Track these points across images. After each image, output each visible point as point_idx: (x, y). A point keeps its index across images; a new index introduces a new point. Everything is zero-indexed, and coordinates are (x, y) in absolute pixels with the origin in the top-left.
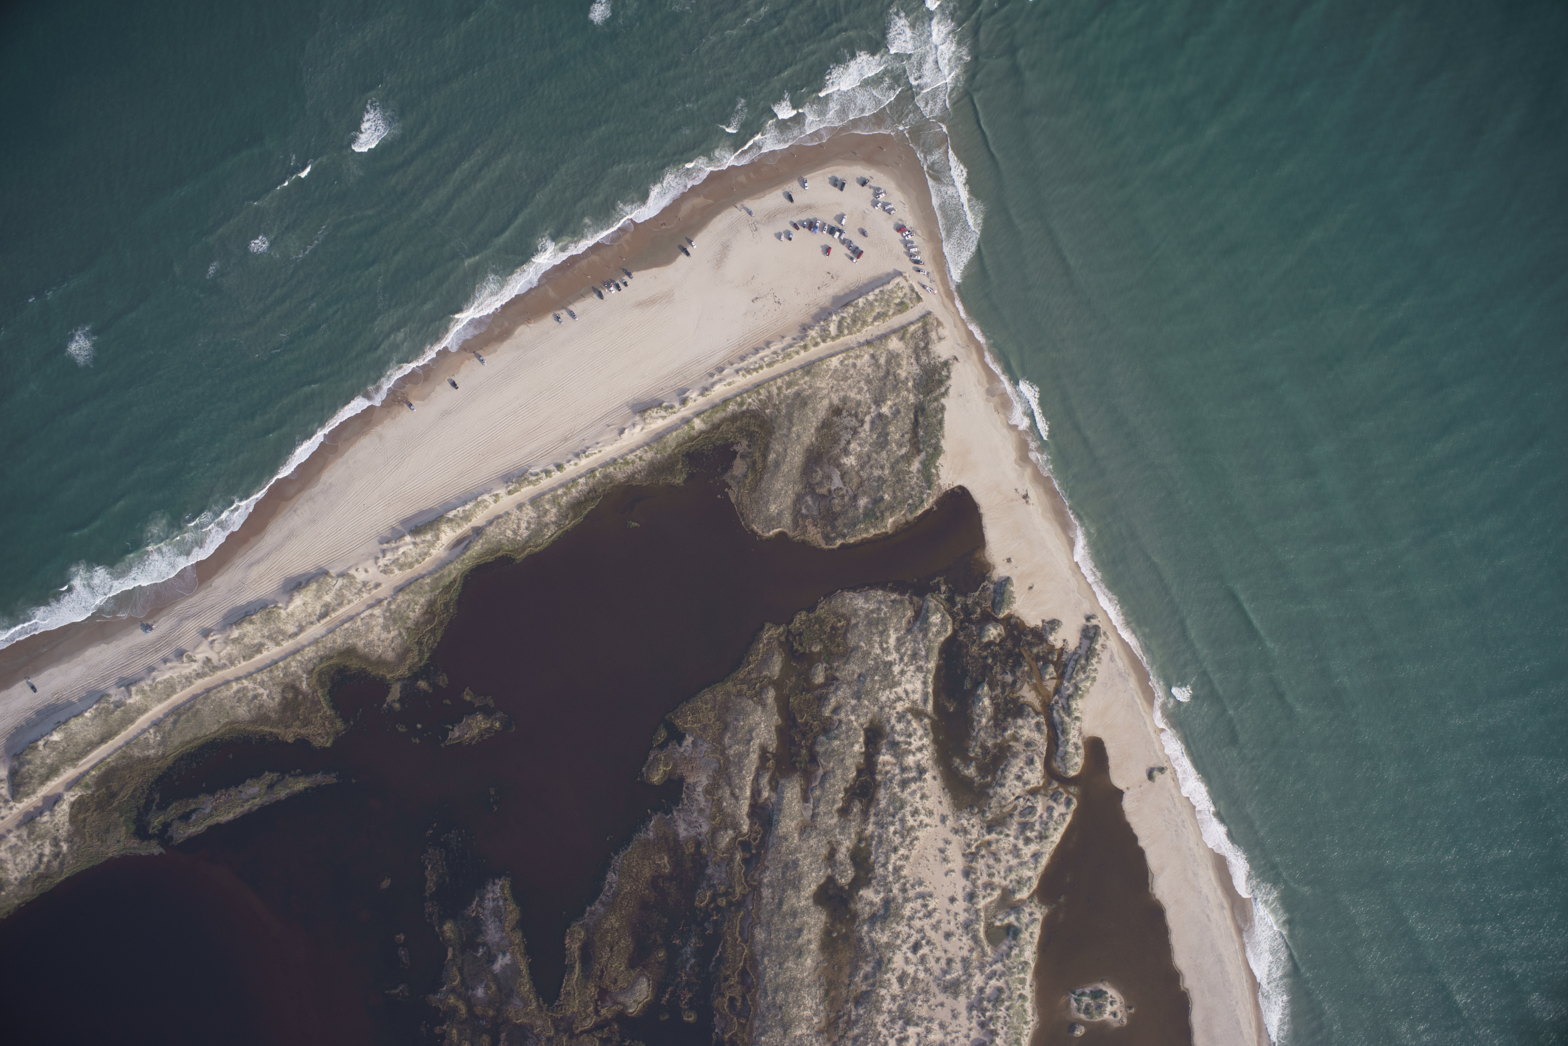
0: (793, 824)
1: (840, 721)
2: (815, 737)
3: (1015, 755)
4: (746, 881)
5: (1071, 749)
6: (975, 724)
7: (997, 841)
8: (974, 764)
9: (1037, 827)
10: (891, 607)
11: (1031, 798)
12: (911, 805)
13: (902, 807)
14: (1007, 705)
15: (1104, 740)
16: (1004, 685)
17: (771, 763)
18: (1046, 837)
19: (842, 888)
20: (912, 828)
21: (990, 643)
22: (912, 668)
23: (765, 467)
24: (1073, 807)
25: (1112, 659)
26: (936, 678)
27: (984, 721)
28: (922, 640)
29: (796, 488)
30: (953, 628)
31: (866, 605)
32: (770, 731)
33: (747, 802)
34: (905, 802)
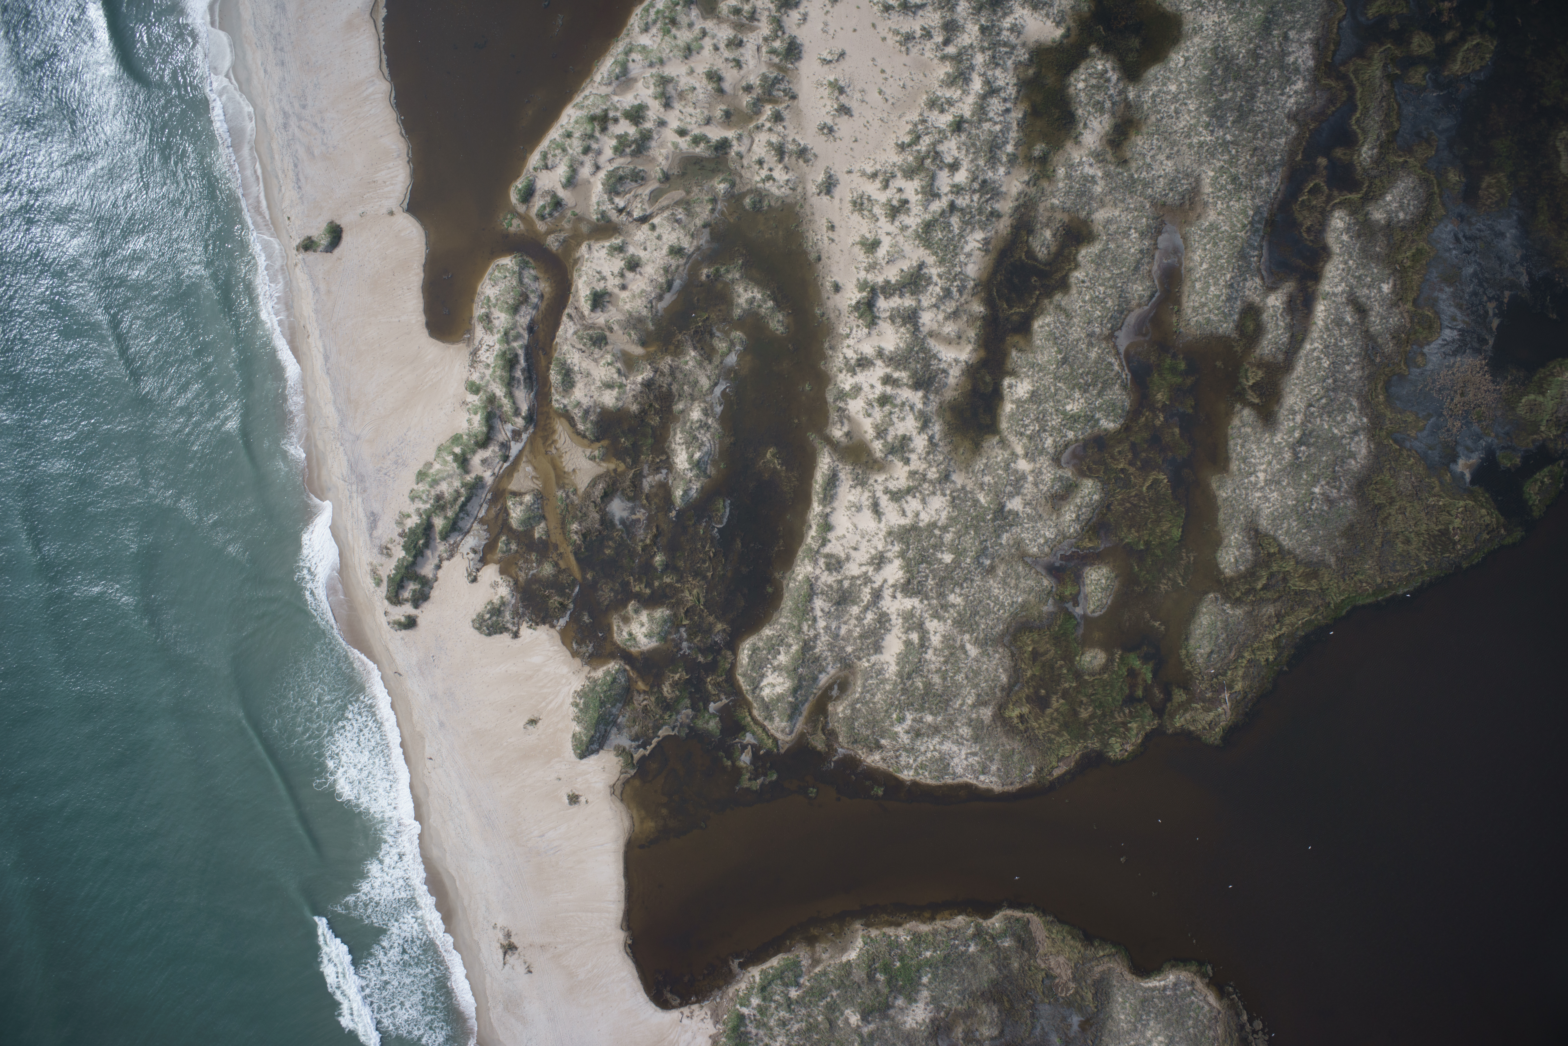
0: (1212, 216)
1: (1056, 460)
2: (1126, 428)
3: (634, 322)
4: (1350, 88)
5: (501, 319)
6: (719, 409)
7: (708, 121)
8: (737, 312)
9: (608, 144)
10: (883, 733)
11: (613, 215)
12: (904, 228)
13: (928, 226)
14: (634, 445)
15: (425, 332)
16: (634, 494)
17: (1252, 377)
18: (592, 119)
19: (1106, 49)
20: (910, 173)
21: (650, 602)
22: (853, 569)
24: (520, 183)
25: (373, 520)
26: (795, 537)
27: (696, 414)
28: (816, 637)
30: (735, 653)
31: (947, 746)
32: (1244, 460)
33: (1326, 287)
34: (918, 236)
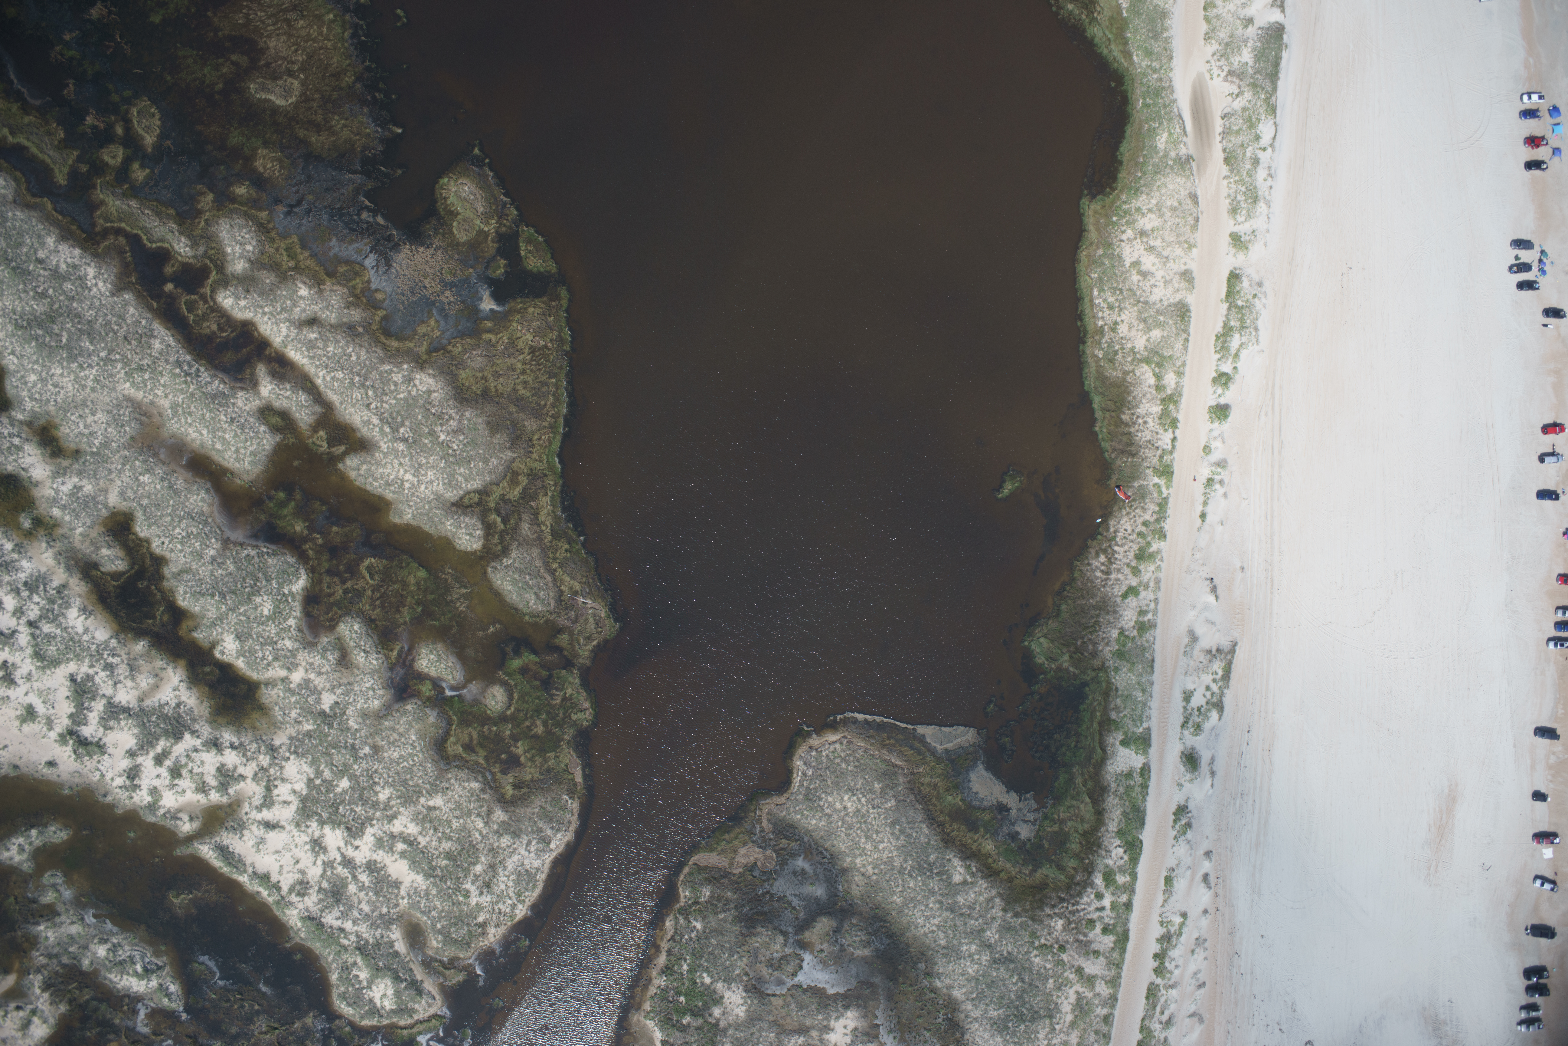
0: (165, 403)
1: (308, 645)
2: (312, 571)
4: (119, 232)
6: (108, 926)
8: (26, 866)
10: (473, 915)
12: (29, 677)
13: (38, 655)
17: (321, 441)
22: (315, 872)
23: (948, 841)
27: (102, 951)
28: (358, 935)
29: (857, 878)
30: (340, 1017)
31: (511, 864)
32: (388, 484)
33: (277, 340)
34: (43, 668)
